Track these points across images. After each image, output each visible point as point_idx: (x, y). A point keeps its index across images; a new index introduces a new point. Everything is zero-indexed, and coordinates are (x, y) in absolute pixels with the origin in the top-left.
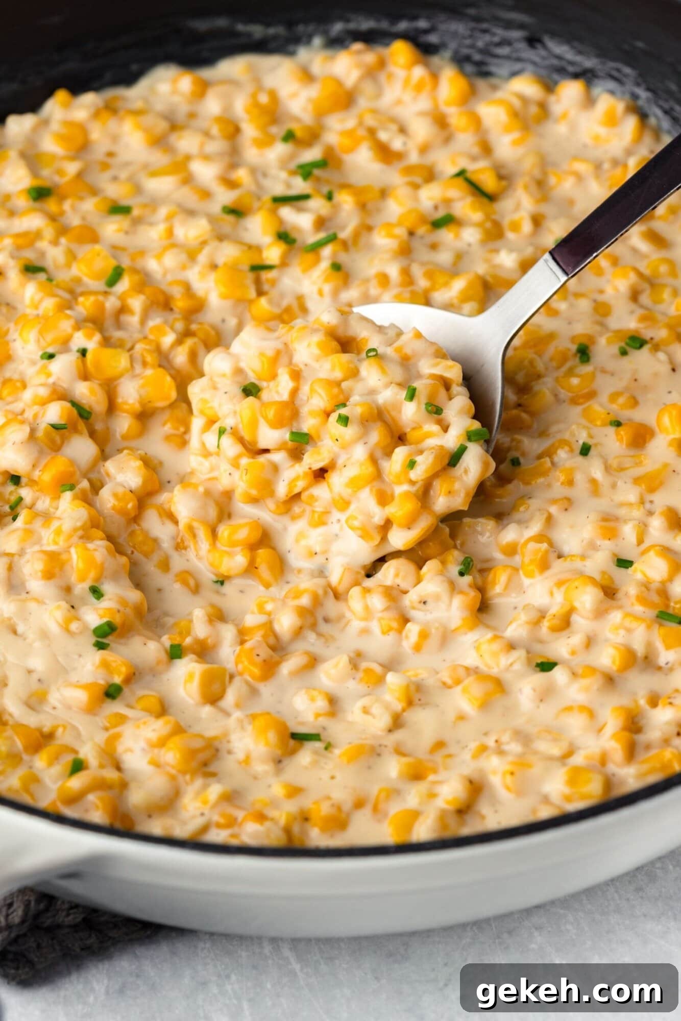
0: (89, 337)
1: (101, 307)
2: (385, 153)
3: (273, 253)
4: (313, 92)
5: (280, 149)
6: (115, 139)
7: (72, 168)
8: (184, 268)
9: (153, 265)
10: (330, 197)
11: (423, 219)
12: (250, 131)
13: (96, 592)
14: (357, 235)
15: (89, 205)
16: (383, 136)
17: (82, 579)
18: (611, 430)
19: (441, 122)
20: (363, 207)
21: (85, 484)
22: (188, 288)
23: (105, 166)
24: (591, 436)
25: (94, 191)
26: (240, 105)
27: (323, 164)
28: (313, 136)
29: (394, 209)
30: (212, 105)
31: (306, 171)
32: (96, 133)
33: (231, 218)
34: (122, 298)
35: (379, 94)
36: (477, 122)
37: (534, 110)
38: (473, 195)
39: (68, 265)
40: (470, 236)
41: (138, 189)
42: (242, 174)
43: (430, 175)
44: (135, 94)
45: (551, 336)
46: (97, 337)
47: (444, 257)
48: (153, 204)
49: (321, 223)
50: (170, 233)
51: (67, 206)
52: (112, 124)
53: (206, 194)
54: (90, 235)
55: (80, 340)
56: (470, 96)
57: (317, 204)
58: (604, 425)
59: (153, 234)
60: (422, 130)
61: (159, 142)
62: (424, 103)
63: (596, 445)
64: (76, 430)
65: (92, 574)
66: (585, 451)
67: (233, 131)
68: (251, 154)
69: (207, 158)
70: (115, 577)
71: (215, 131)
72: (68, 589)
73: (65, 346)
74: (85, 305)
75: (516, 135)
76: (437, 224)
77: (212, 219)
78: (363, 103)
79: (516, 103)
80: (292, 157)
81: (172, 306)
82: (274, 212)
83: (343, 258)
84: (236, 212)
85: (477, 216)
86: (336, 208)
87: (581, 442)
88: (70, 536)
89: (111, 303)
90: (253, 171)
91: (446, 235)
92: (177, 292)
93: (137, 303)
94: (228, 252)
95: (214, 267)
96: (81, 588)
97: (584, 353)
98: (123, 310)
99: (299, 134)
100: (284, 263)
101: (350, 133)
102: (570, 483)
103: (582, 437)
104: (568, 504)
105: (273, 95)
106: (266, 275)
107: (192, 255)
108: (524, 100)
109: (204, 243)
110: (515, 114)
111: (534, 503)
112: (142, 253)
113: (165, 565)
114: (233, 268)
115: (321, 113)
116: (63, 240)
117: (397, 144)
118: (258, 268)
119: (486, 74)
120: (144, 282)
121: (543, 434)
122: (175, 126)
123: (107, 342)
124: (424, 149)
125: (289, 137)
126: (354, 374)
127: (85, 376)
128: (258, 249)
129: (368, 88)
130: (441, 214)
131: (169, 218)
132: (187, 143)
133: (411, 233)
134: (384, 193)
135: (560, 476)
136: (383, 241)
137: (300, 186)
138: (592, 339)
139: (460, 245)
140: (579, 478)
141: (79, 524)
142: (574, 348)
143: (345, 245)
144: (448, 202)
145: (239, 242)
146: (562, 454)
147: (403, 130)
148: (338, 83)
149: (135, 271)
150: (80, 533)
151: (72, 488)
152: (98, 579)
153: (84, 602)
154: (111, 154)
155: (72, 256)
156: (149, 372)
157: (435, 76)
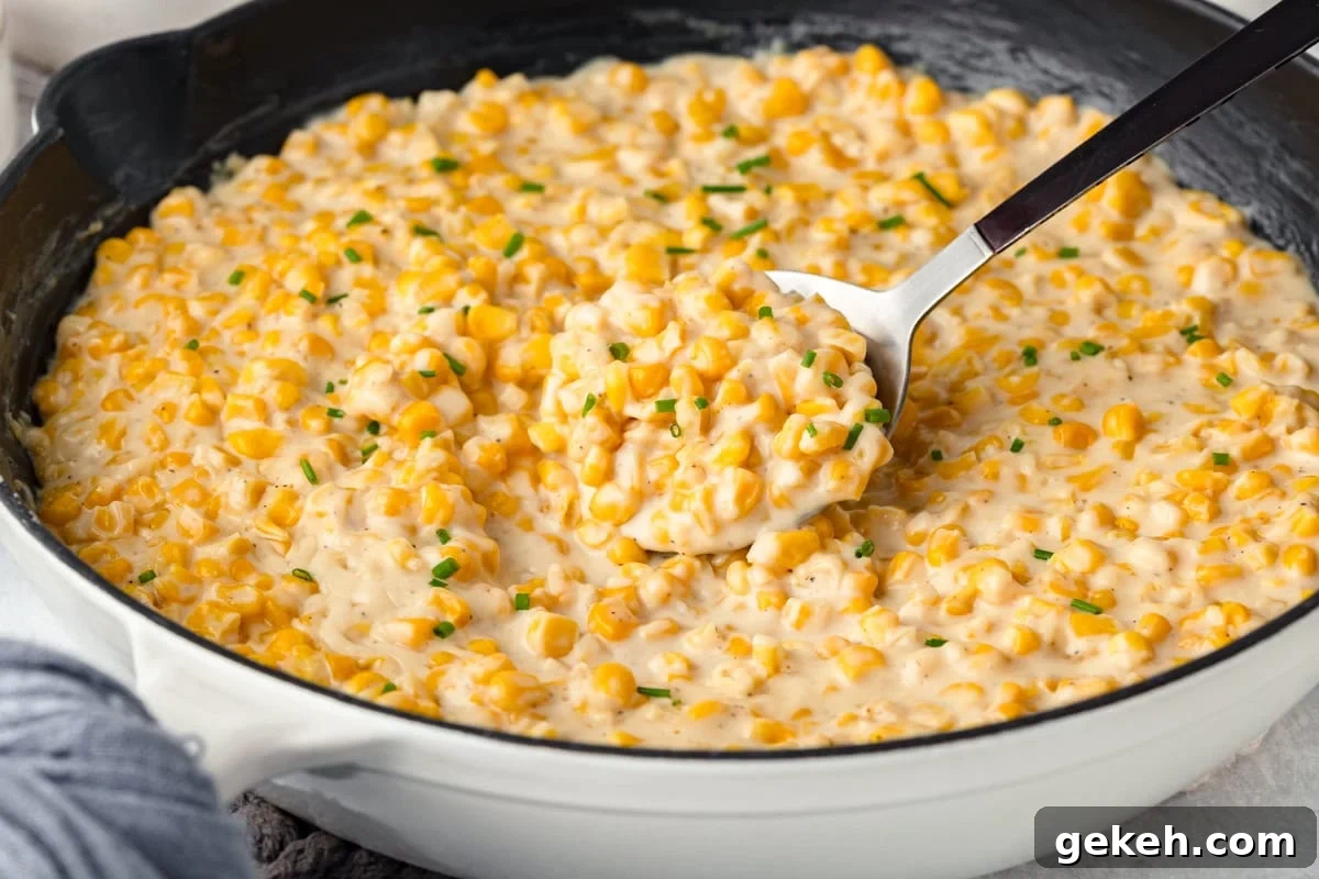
0: (474, 294)
1: (493, 271)
2: (838, 158)
3: (694, 237)
4: (765, 92)
5: (721, 145)
6: (539, 125)
7: (487, 147)
8: (592, 244)
9: (558, 241)
10: (768, 191)
11: (868, 218)
12: (689, 125)
13: (444, 536)
14: (791, 229)
15: (498, 183)
16: (838, 140)
17: (430, 520)
18: (1049, 430)
19: (904, 129)
20: (804, 203)
21: (448, 434)
22: (595, 267)
23: (523, 151)
24: (1024, 433)
25: (504, 170)
26: (683, 104)
27: (764, 162)
28: (760, 137)
29: (839, 210)
30: (653, 101)
31: (745, 168)
32: (518, 118)
33: (654, 203)
34: (520, 266)
35: (839, 101)
36: (945, 134)
37: (1010, 124)
38: (931, 200)
39: (465, 233)
40: (920, 238)
41: (556, 173)
42: (674, 166)
43: (884, 178)
44: (569, 85)
45: (995, 339)
46: (483, 295)
47: (888, 257)
48: (570, 188)
49: (752, 214)
50: (583, 211)
51: (473, 180)
52: (537, 109)
53: (630, 182)
54: (492, 206)
55: (464, 297)
56: (939, 106)
57: (754, 198)
58: (1042, 424)
59: (566, 211)
60: (882, 136)
61: (587, 130)
62: (889, 111)
63: (1031, 442)
64: (445, 382)
65: (441, 515)
66: (1017, 447)
67: (671, 128)
68: (688, 148)
69: (635, 146)
70: (468, 524)
71: (651, 124)
72: (412, 531)
73: (447, 301)
74: (475, 267)
75: (988, 149)
76: (885, 225)
77: (632, 201)
78: (822, 109)
79: (992, 115)
80: (732, 155)
81: (575, 282)
82: (703, 200)
83: (773, 249)
84: (662, 198)
85: (932, 221)
86: (774, 204)
87: (1013, 439)
88: (421, 477)
89: (505, 267)
90: (687, 165)
91: (894, 237)
92: (581, 269)
93: (534, 272)
94: (644, 233)
95: (626, 246)
96: (428, 531)
97: (1031, 355)
98: (517, 278)
99: (743, 131)
100: (705, 250)
101: (800, 135)
102: (996, 476)
103: (1015, 433)
104: (988, 497)
105: (721, 96)
106: (685, 260)
107: (603, 232)
108: (1001, 113)
109: (619, 222)
110: (988, 126)
111: (951, 496)
112: (548, 228)
113: (528, 525)
114: (648, 250)
115: (772, 117)
116: (463, 210)
117: (853, 150)
118: (676, 251)
119: (965, 90)
120: (546, 254)
121: (973, 432)
122: (606, 117)
123: (493, 301)
124: (883, 157)
125: (731, 132)
126: (744, 334)
127: (463, 332)
128: (679, 233)
129: (827, 93)
130: (892, 214)
131: (585, 199)
132: (617, 134)
133: (853, 231)
134: (830, 195)
135: (984, 467)
136: (819, 235)
137: (736, 179)
138: (1042, 344)
139: (909, 247)
140: (1006, 472)
141: (434, 465)
142: (1020, 350)
143: (777, 237)
144: (901, 204)
145: (658, 224)
146: (991, 451)
147: (861, 137)
148: (794, 84)
149: (536, 241)
150: (435, 474)
151: (433, 435)
152: (447, 522)
153: (428, 543)
154: (532, 141)
155: (470, 225)
156: (536, 337)
157: (903, 84)
